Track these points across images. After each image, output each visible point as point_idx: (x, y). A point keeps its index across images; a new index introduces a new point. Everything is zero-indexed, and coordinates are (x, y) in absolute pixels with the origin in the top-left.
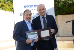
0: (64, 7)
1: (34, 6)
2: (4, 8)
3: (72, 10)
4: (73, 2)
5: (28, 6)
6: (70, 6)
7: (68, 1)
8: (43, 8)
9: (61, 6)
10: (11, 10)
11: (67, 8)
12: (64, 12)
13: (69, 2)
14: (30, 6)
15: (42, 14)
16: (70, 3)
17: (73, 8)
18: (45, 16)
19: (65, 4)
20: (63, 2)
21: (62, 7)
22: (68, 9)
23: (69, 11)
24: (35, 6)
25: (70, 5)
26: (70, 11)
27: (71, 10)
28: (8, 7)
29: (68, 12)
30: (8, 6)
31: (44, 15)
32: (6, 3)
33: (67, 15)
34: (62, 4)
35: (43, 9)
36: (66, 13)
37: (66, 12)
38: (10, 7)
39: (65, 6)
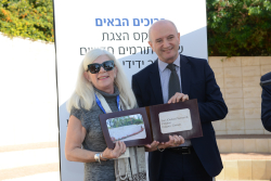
0: (229, 28)
1: (131, 23)
2: (5, 24)
3: (260, 39)
4: (264, 10)
5: (110, 22)
6: (254, 25)
7: (245, 7)
8: (168, 33)
9: (219, 24)
10: (32, 34)
11: (242, 32)
12: (228, 46)
13: (251, 11)
14: (116, 22)
15: (166, 56)
16: (253, 15)
17: (263, 33)
18: (177, 62)
19: (235, 19)
20: (227, 9)
21: (223, 29)
22: (244, 35)
23: (249, 44)
24: (137, 22)
25: (252, 22)
26: (253, 45)
27: (255, 40)
28: (19, 23)
29: (245, 46)
30: (21, 18)
31: (173, 58)
32: (14, 5)
33: (239, 59)
34: (223, 19)
35: (170, 37)
36: (237, 51)
37: (236, 45)
38: (28, 23)
39: (235, 24)
